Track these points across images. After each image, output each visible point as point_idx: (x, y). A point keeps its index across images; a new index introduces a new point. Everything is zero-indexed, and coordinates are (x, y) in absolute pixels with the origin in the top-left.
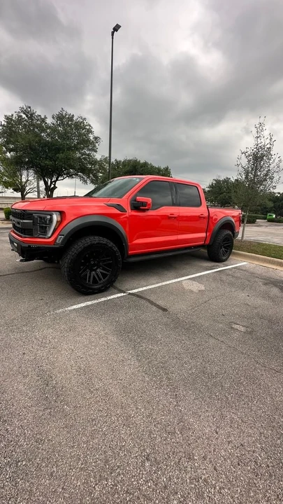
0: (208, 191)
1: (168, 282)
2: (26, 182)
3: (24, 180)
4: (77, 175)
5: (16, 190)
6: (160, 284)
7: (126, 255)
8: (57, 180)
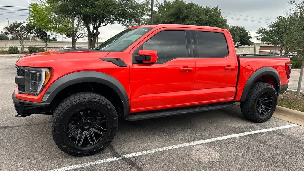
0: (270, 31)
1: (175, 147)
2: (77, 28)
3: (75, 26)
4: (119, 20)
5: (68, 36)
6: (165, 149)
7: (126, 113)
8: (99, 26)
